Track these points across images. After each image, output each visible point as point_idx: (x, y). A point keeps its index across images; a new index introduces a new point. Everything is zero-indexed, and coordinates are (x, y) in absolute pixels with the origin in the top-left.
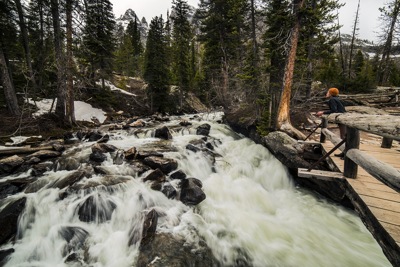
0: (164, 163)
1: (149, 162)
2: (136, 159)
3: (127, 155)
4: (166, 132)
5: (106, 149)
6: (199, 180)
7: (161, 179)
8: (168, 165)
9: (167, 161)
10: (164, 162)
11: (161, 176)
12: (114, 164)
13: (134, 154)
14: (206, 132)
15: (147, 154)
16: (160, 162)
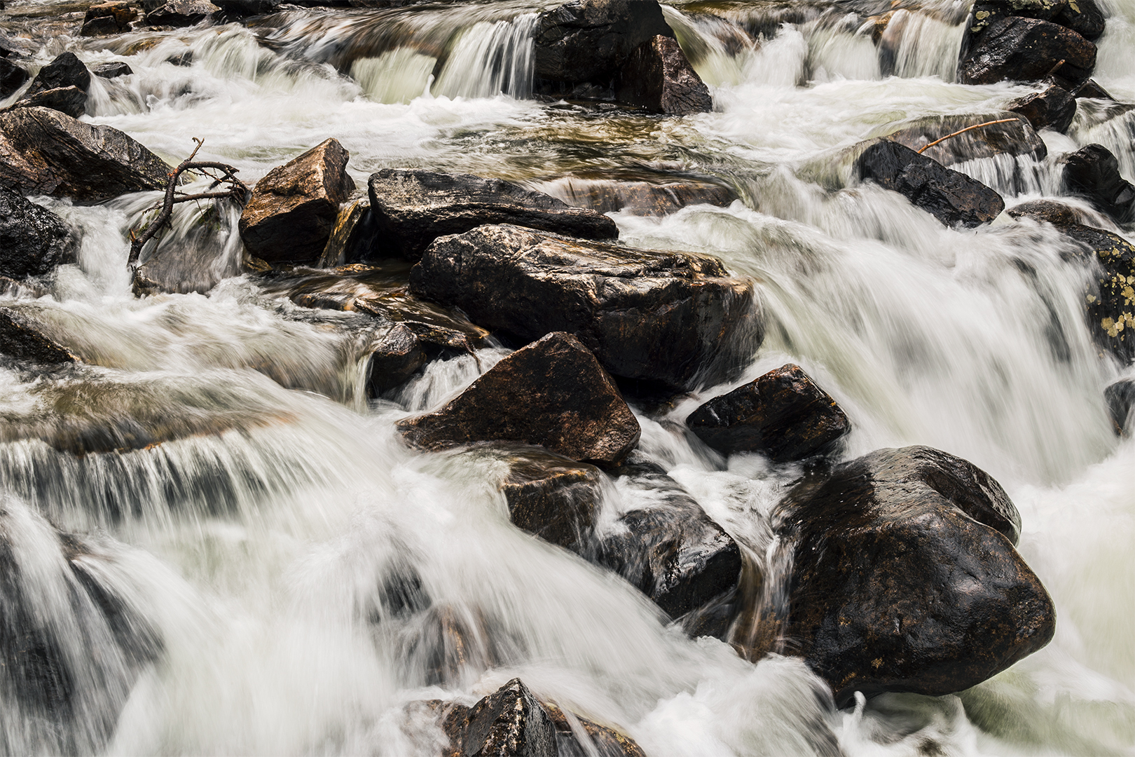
0: (627, 289)
1: (472, 279)
2: (349, 259)
3: (257, 216)
4: (647, 47)
5: (65, 161)
6: (983, 477)
7: (592, 441)
8: (664, 310)
9: (655, 271)
10: (627, 277)
11: (596, 409)
12: (141, 288)
13: (327, 211)
14: (1059, 48)
15: (455, 208)
16: (584, 278)
